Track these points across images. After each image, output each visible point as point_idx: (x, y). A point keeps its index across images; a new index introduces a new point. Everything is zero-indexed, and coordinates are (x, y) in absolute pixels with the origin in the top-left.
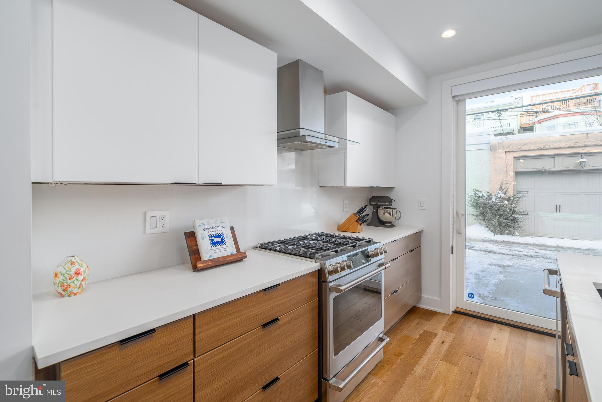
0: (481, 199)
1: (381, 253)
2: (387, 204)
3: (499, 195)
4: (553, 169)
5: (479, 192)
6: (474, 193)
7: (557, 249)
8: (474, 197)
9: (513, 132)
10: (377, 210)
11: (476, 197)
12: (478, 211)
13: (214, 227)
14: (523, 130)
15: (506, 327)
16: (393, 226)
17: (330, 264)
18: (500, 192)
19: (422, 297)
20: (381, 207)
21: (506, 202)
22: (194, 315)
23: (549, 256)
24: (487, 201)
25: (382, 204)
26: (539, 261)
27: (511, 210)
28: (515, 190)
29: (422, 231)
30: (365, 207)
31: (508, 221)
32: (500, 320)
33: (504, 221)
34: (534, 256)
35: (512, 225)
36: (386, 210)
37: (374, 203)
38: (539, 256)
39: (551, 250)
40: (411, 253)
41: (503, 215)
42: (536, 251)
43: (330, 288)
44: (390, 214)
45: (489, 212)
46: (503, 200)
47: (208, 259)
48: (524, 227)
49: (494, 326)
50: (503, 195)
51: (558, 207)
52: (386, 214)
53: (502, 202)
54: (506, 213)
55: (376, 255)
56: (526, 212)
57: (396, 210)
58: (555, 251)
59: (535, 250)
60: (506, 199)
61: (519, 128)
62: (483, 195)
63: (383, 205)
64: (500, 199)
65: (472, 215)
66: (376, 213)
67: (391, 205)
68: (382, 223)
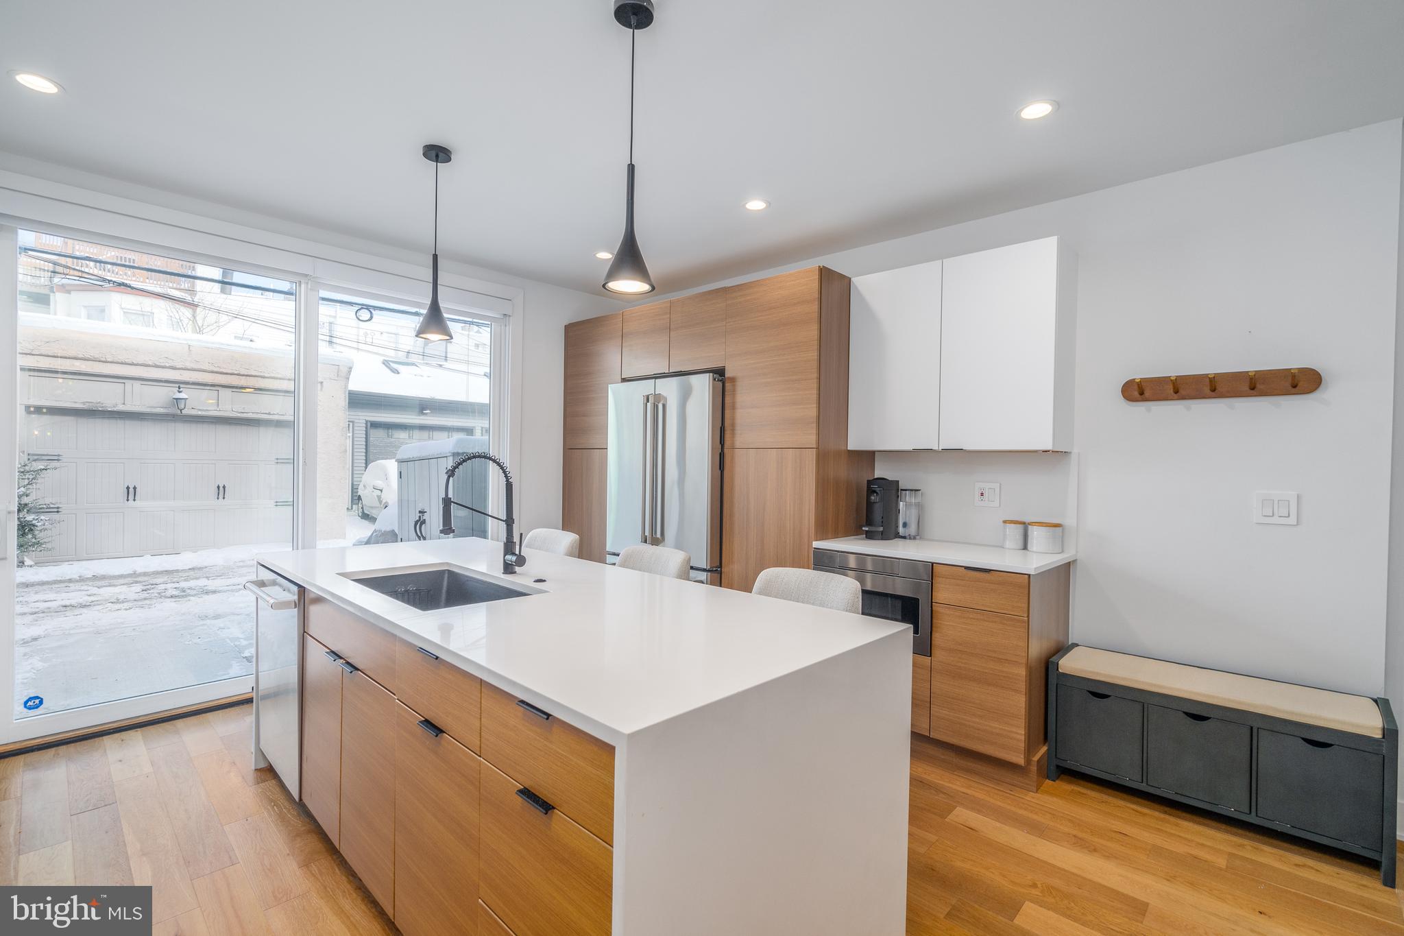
4: (121, 408)
7: (135, 579)
15: (131, 733)
23: (121, 597)
26: (104, 611)
28: (23, 453)
32: (115, 725)
34: (88, 604)
38: (101, 602)
39: (122, 583)
42: (89, 593)
48: (47, 542)
49: (105, 741)
51: (131, 490)
56: (55, 505)
58: (132, 583)
59: (88, 590)
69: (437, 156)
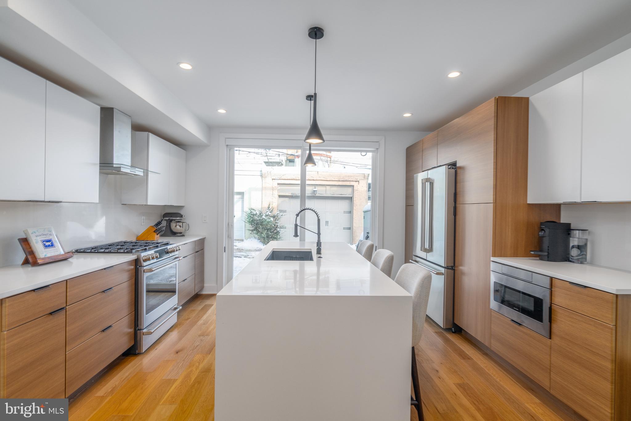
0: (255, 216)
1: (177, 250)
2: (178, 218)
3: (267, 214)
5: (254, 211)
6: (250, 211)
8: (250, 215)
9: (281, 161)
10: (170, 224)
11: (252, 214)
12: (253, 227)
13: (44, 235)
14: (288, 161)
16: (183, 236)
17: (144, 254)
18: (268, 211)
19: (205, 287)
20: (173, 222)
21: (272, 219)
22: (66, 281)
24: (259, 218)
25: (174, 218)
27: (275, 225)
28: (278, 209)
29: (205, 238)
30: (162, 221)
31: (273, 234)
33: (270, 234)
35: (276, 236)
36: (178, 224)
37: (167, 218)
40: (196, 254)
41: (270, 229)
43: (144, 271)
44: (180, 226)
45: (261, 227)
46: (270, 217)
47: (43, 257)
48: (282, 237)
50: (270, 214)
52: (178, 227)
53: (270, 219)
54: (272, 227)
55: (173, 251)
56: (285, 226)
57: (185, 223)
60: (272, 216)
61: (286, 160)
62: (256, 213)
63: (174, 220)
64: (268, 217)
65: (249, 230)
66: (169, 226)
67: (182, 219)
68: (174, 234)
69: (311, 99)
